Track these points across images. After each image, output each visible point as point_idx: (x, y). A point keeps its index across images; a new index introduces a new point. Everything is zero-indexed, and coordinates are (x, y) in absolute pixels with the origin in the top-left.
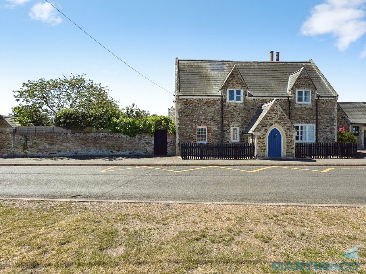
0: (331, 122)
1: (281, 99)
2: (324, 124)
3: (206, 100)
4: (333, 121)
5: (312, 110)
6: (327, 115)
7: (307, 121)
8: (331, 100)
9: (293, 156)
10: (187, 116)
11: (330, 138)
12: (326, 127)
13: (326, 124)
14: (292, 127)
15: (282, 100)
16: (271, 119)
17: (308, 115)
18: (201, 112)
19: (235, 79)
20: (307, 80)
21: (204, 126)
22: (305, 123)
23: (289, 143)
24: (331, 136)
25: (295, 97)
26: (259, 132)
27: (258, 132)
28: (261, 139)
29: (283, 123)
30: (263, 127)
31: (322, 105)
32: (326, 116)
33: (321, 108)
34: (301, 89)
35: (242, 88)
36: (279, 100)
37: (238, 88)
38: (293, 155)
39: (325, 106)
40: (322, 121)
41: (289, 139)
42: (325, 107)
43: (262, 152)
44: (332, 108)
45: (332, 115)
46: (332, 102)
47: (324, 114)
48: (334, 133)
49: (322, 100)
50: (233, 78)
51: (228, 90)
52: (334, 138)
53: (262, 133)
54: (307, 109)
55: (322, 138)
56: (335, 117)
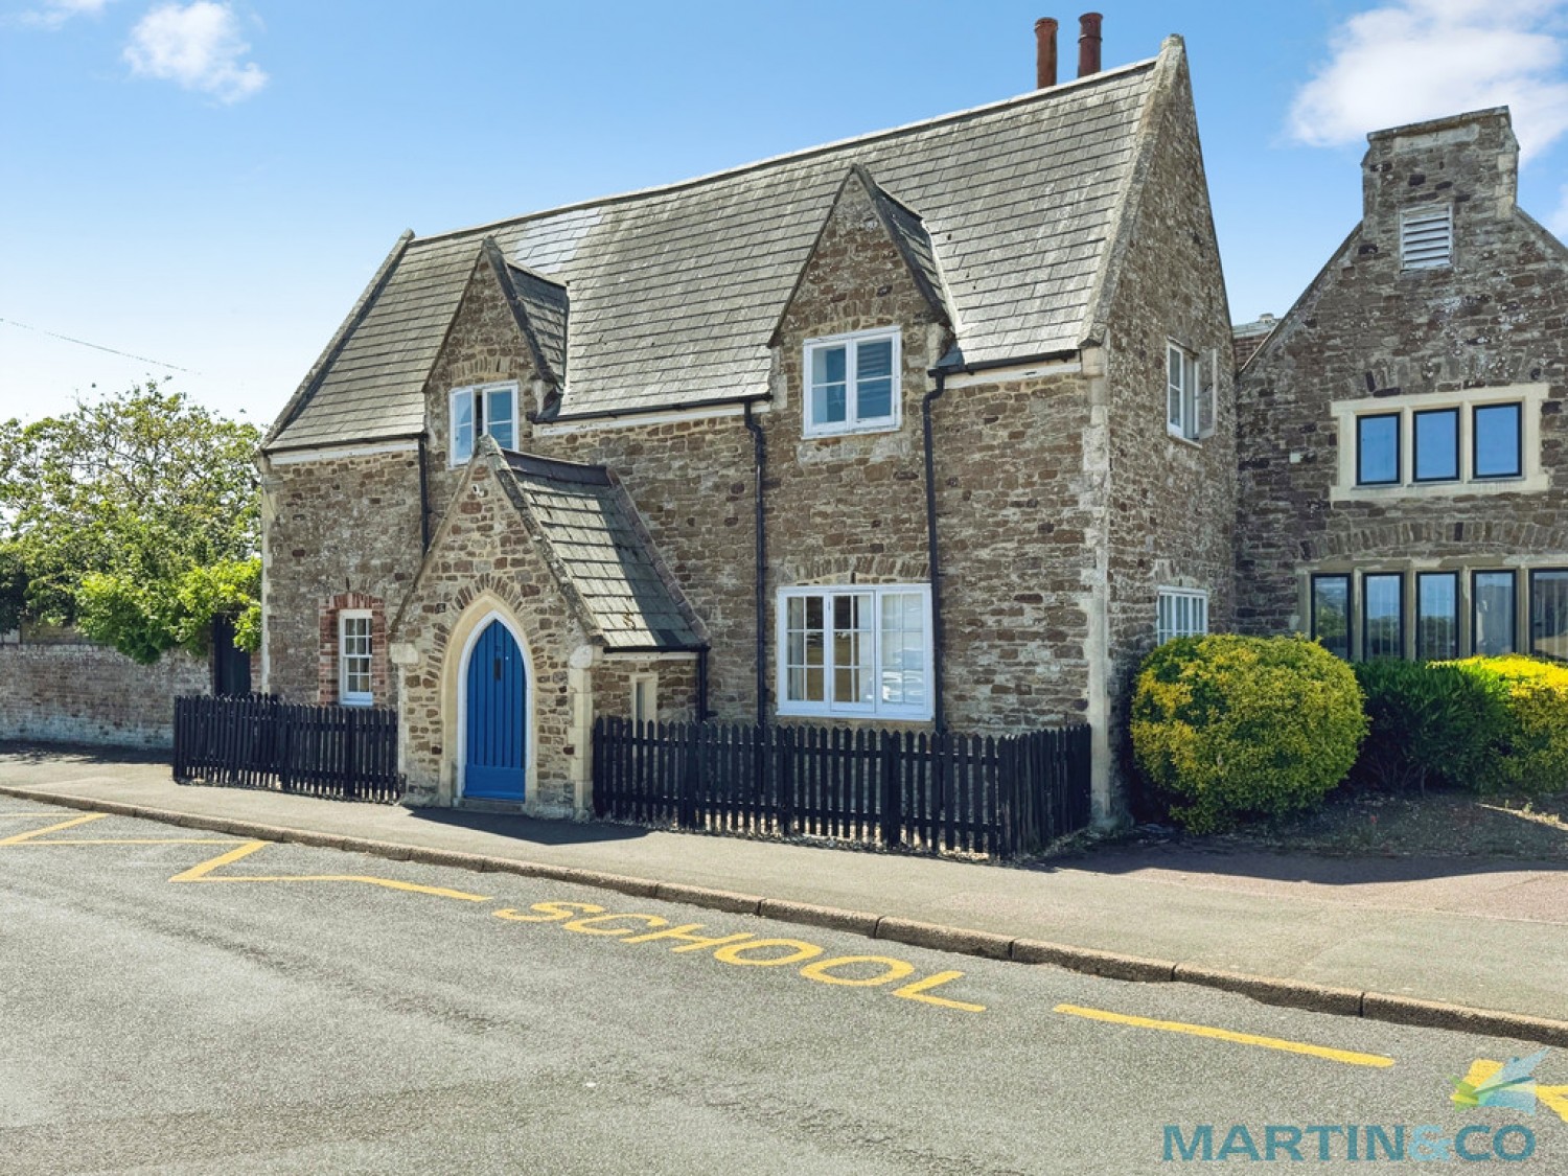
0: (1058, 560)
1: (712, 421)
2: (995, 582)
3: (363, 466)
4: (1067, 552)
5: (906, 477)
6: (1017, 504)
7: (874, 561)
8: (1053, 379)
9: (570, 801)
10: (298, 554)
11: (1050, 688)
12: (1016, 605)
13: (1014, 577)
14: (562, 612)
15: (718, 427)
16: (464, 566)
17: (882, 517)
18: (346, 534)
19: (482, 326)
20: (872, 260)
21: (358, 607)
22: (858, 576)
23: (553, 711)
24: (1054, 678)
25: (795, 393)
26: (412, 642)
27: (407, 642)
28: (422, 687)
29: (517, 587)
30: (429, 615)
31: (986, 430)
32: (1012, 514)
33: (977, 456)
34: (833, 331)
35: (511, 377)
36: (705, 427)
37: (495, 380)
38: (572, 792)
39: (1004, 434)
40: (984, 554)
41: (551, 691)
42: (1005, 446)
43: (425, 765)
44: (1059, 449)
45: (1064, 504)
46: (1063, 402)
47: (998, 504)
48: (1080, 653)
49: (982, 389)
50: (474, 321)
51: (452, 398)
52: (1084, 696)
53: (425, 651)
54: (875, 473)
55: (986, 690)
56: (1085, 520)
